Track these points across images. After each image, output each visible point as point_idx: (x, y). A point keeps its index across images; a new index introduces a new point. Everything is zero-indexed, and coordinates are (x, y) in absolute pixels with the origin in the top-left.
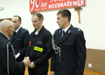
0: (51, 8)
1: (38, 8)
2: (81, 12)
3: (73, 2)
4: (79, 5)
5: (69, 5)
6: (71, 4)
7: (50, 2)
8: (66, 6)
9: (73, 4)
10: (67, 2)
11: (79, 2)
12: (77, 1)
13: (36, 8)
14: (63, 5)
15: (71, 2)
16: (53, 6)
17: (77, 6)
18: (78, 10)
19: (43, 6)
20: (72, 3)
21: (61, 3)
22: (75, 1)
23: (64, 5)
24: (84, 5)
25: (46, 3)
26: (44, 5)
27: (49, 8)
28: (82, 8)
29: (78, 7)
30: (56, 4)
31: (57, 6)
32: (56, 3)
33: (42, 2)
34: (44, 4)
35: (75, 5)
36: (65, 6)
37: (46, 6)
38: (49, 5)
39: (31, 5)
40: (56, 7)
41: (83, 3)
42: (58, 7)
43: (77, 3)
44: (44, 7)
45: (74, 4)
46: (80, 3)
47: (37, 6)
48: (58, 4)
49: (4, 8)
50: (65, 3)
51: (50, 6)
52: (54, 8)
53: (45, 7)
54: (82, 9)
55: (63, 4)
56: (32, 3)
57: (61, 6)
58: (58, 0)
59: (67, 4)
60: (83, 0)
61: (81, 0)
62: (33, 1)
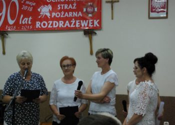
0: (40, 27)
1: (12, 25)
2: (94, 38)
3: (82, 21)
5: (74, 26)
7: (39, 17)
8: (69, 26)
9: (80, 24)
10: (72, 21)
11: (90, 23)
12: (87, 21)
13: (9, 25)
14: (64, 25)
15: (77, 21)
16: (44, 24)
17: (88, 28)
18: (90, 35)
19: (23, 23)
20: (80, 22)
21: (60, 22)
22: (84, 21)
23: (66, 25)
24: (100, 28)
25: (30, 18)
26: (26, 21)
27: (37, 27)
28: (96, 32)
29: (91, 30)
30: (51, 22)
31: (52, 25)
32: (50, 20)
33: (22, 16)
35: (84, 26)
36: (67, 26)
37: (30, 23)
38: (37, 22)
40: (49, 26)
41: (98, 25)
43: (88, 23)
44: (25, 24)
45: (83, 25)
47: (11, 22)
48: (54, 22)
50: (67, 22)
52: (47, 28)
53: (28, 24)
54: (96, 33)
55: (63, 22)
57: (60, 26)
58: (55, 16)
59: (70, 24)
60: (98, 21)
61: (95, 21)
62: (1, 11)
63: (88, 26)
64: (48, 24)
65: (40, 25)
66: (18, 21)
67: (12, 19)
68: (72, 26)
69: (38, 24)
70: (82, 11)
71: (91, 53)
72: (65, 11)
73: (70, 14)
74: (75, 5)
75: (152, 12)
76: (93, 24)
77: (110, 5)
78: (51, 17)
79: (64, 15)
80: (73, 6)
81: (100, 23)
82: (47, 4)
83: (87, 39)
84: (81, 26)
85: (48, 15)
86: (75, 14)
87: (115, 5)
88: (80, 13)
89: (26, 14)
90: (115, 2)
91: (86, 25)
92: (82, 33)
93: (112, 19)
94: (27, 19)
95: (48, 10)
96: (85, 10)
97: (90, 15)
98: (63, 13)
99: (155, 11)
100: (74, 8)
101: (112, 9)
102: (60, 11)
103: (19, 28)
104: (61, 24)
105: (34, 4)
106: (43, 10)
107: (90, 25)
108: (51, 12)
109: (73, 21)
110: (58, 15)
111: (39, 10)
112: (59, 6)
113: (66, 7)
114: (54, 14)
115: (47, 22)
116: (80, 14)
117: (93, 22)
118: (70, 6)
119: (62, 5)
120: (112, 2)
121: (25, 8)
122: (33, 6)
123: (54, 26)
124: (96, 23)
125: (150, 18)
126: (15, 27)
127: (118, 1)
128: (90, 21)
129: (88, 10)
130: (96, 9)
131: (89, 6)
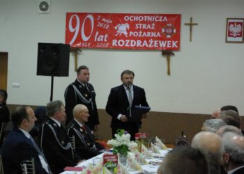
1: (87, 42)
2: (172, 58)
3: (160, 42)
5: (152, 46)
6: (156, 44)
7: (116, 35)
8: (147, 46)
9: (159, 44)
11: (169, 44)
12: (166, 42)
13: (82, 41)
14: (142, 44)
15: (156, 41)
16: (121, 43)
17: (166, 49)
21: (138, 41)
22: (163, 41)
23: (143, 45)
24: (177, 49)
25: (106, 36)
26: (101, 38)
27: (113, 45)
28: (175, 53)
30: (128, 41)
31: (129, 43)
32: (127, 39)
33: (97, 33)
36: (145, 46)
37: (105, 40)
40: (127, 45)
41: (176, 47)
43: (167, 44)
44: (100, 42)
45: (161, 46)
47: (85, 38)
48: (132, 41)
50: (145, 41)
52: (124, 47)
53: (104, 42)
54: (173, 54)
55: (141, 42)
56: (72, 30)
57: (137, 46)
58: (132, 35)
59: (149, 43)
60: (177, 42)
61: (173, 42)
62: (74, 26)
64: (126, 43)
65: (117, 44)
66: (92, 38)
67: (87, 35)
68: (150, 46)
69: (114, 42)
70: (160, 32)
71: (169, 73)
72: (143, 30)
73: (149, 33)
74: (153, 25)
75: (229, 36)
76: (171, 45)
77: (188, 27)
78: (128, 35)
79: (142, 34)
80: (151, 26)
81: (178, 44)
82: (124, 22)
83: (164, 59)
84: (159, 46)
85: (126, 33)
86: (154, 34)
87: (194, 27)
89: (102, 31)
90: (194, 24)
91: (164, 46)
92: (160, 53)
93: (191, 40)
94: (103, 36)
96: (163, 31)
97: (169, 36)
98: (141, 32)
99: (232, 36)
100: (153, 28)
101: (191, 31)
102: (138, 30)
103: (93, 45)
104: (139, 43)
105: (111, 22)
106: (120, 29)
107: (168, 46)
108: (128, 31)
109: (151, 41)
110: (136, 34)
112: (137, 25)
114: (131, 33)
115: (125, 40)
116: (159, 34)
117: (171, 43)
118: (149, 26)
119: (141, 25)
120: (191, 25)
121: (100, 25)
122: (109, 24)
123: (132, 45)
124: (174, 44)
125: (227, 42)
126: (89, 44)
127: (197, 24)
128: (169, 42)
129: (167, 31)
130: (175, 31)
131: (168, 27)
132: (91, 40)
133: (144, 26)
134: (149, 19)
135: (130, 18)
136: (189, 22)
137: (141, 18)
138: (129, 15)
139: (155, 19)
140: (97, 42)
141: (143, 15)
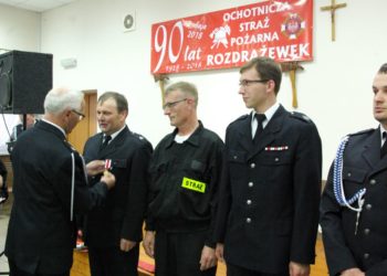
0: (212, 64)
1: (175, 64)
2: (300, 76)
3: (278, 48)
4: (295, 57)
6: (271, 53)
7: (212, 47)
9: (276, 54)
10: (261, 50)
11: (293, 51)
12: (288, 47)
13: (170, 64)
14: (249, 57)
15: (271, 49)
16: (219, 59)
17: (288, 60)
18: (292, 72)
19: (190, 59)
20: (275, 51)
21: (243, 52)
22: (283, 47)
23: (252, 57)
24: (309, 59)
25: (199, 50)
26: (192, 55)
27: (208, 64)
28: (303, 66)
29: (293, 62)
30: (228, 54)
31: (231, 58)
32: (227, 51)
33: (188, 48)
34: (194, 52)
35: (283, 57)
37: (198, 58)
38: (209, 56)
39: (155, 56)
40: (227, 62)
41: (307, 54)
42: (235, 61)
43: (290, 52)
44: (192, 61)
45: (280, 56)
46: (298, 52)
47: (173, 59)
48: (234, 53)
49: (75, 61)
50: (254, 52)
51: (210, 59)
52: (223, 64)
53: (196, 61)
54: (302, 69)
55: (247, 53)
56: (158, 49)
57: (243, 60)
58: (235, 44)
59: (259, 54)
60: (307, 45)
61: (301, 46)
62: (160, 43)
63: (288, 57)
64: (225, 57)
65: (213, 61)
67: (175, 54)
70: (279, 30)
72: (251, 33)
73: (260, 36)
74: (267, 20)
77: (328, 14)
78: (229, 45)
79: (249, 40)
80: (263, 24)
81: (310, 49)
82: (223, 24)
84: (277, 57)
85: (225, 42)
86: (267, 37)
87: (339, 12)
88: (275, 34)
90: (339, 7)
91: (286, 54)
93: (333, 40)
95: (224, 35)
96: (283, 28)
97: (293, 37)
98: (247, 37)
100: (266, 26)
101: (333, 21)
102: (243, 35)
103: (183, 67)
104: (244, 56)
105: (205, 27)
106: (217, 36)
107: (292, 55)
108: (228, 38)
109: (264, 50)
110: (240, 41)
111: (211, 36)
112: (241, 26)
113: (252, 27)
114: (233, 40)
115: (224, 54)
116: (276, 36)
117: (298, 48)
118: (260, 24)
119: (247, 24)
120: (333, 9)
121: (191, 35)
122: (203, 31)
124: (303, 49)
126: (178, 67)
127: (344, 5)
128: (293, 47)
129: (290, 27)
130: (303, 25)
131: (291, 20)
132: (180, 60)
133: (252, 25)
134: (261, 11)
135: (230, 16)
136: (330, 4)
137: (247, 13)
138: (230, 11)
139: (269, 9)
140: (188, 62)
141: (250, 7)
